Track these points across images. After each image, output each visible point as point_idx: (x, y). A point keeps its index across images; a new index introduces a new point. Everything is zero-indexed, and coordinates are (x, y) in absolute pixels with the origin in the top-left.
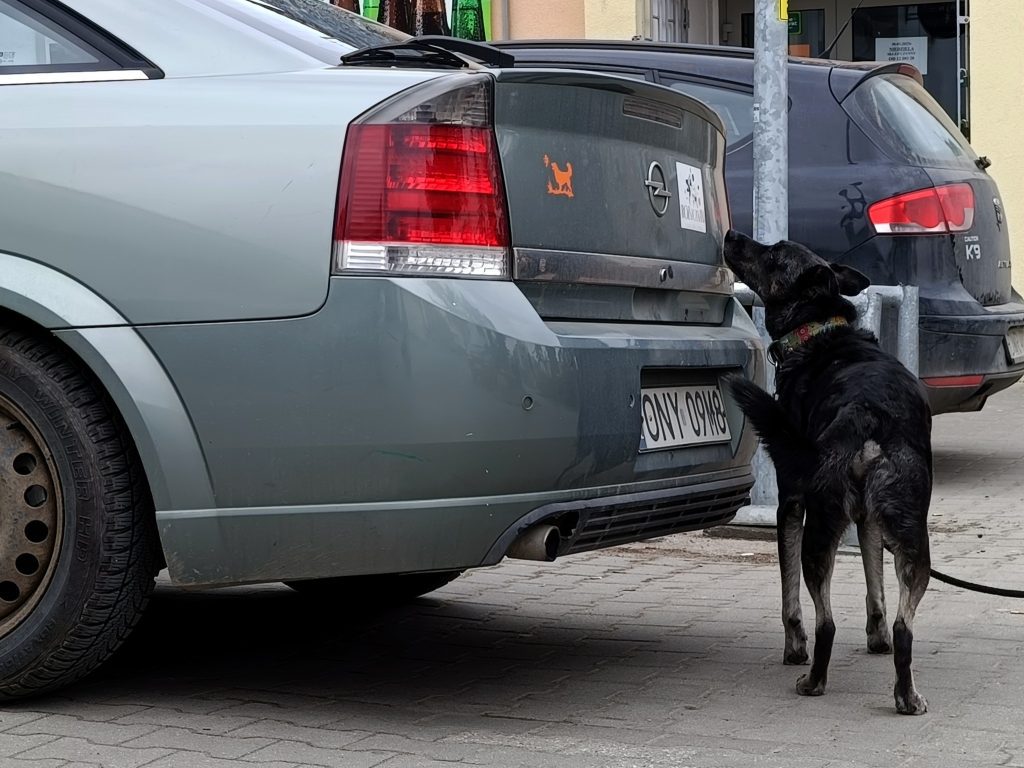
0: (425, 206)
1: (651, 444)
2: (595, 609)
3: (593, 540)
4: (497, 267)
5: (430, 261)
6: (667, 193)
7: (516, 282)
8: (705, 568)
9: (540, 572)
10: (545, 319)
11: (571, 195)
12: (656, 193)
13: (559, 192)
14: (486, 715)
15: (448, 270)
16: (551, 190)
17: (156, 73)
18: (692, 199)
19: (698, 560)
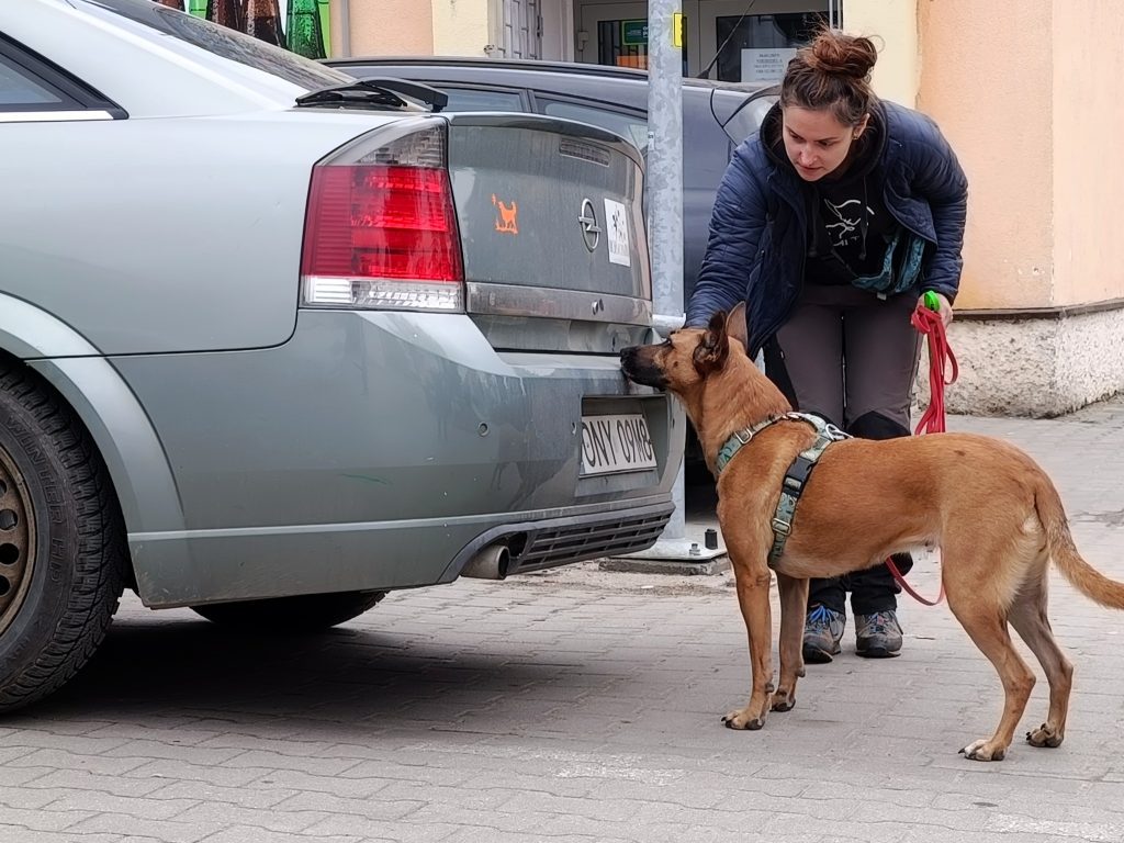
0: (382, 242)
1: (589, 470)
2: (511, 637)
3: (537, 560)
4: (452, 300)
5: (389, 295)
6: (597, 229)
7: (468, 314)
8: (608, 600)
9: (445, 604)
10: (497, 350)
11: (516, 232)
12: (588, 229)
13: (505, 229)
14: (433, 729)
15: (406, 304)
16: (498, 228)
17: (120, 114)
18: (618, 234)
19: (599, 592)
